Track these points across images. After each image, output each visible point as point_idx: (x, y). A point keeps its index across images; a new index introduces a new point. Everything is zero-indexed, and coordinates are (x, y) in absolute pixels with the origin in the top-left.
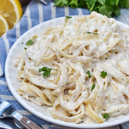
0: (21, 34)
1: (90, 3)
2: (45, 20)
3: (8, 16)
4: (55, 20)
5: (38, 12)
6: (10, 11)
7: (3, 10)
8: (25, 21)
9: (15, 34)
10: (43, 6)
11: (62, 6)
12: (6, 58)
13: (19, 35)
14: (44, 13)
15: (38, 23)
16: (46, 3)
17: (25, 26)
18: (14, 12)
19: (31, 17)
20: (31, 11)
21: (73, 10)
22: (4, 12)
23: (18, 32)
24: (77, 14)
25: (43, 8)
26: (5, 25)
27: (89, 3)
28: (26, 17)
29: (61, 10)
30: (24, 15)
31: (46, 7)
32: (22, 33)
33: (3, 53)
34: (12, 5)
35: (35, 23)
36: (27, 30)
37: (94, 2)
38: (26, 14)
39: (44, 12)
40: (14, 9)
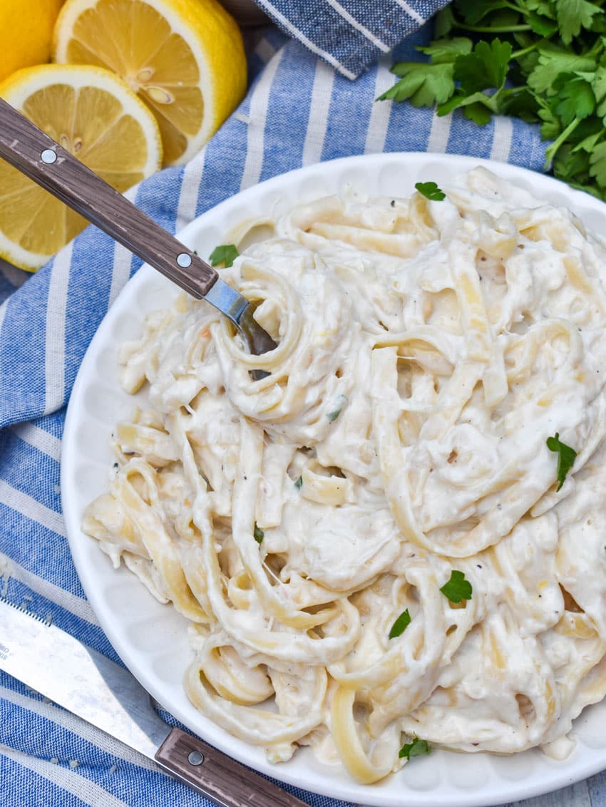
0: (202, 209)
1: (562, 109)
2: (331, 153)
3: (169, 100)
4: (373, 161)
5: (307, 110)
6: (180, 84)
7: (152, 70)
8: (234, 148)
9: (176, 204)
10: (335, 86)
11: (421, 100)
12: (100, 319)
13: (192, 212)
14: (330, 119)
15: (295, 164)
16: (352, 76)
17: (227, 172)
18: (197, 90)
19: (267, 131)
20: (274, 97)
21: (468, 128)
22: (154, 79)
23: (188, 198)
24: (485, 155)
25: (334, 96)
26: (144, 143)
27: (554, 111)
28: (244, 127)
29: (417, 117)
30: (239, 115)
31: (347, 93)
32: (208, 202)
33: (94, 293)
34: (191, 59)
35: (281, 158)
36: (236, 191)
37: (575, 117)
38: (247, 109)
39: (333, 112)
40: (197, 79)
